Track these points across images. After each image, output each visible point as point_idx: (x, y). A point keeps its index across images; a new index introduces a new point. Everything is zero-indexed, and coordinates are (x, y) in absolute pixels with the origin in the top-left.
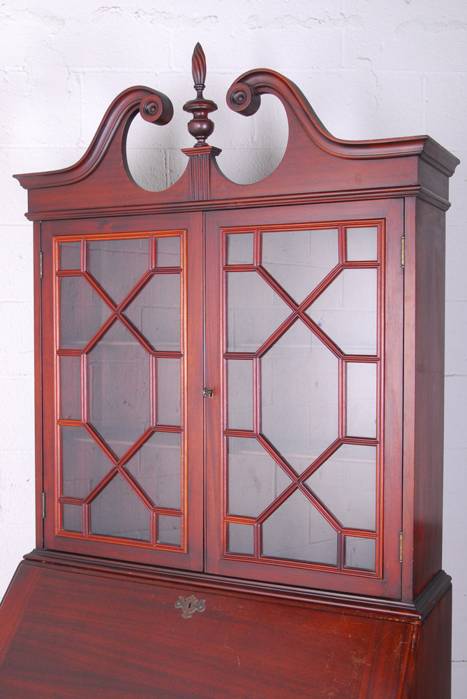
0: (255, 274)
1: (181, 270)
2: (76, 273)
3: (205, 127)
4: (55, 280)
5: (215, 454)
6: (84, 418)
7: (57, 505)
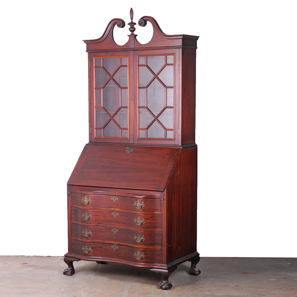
0: (146, 67)
1: (127, 66)
2: (100, 67)
3: (133, 29)
4: (94, 69)
5: (136, 113)
6: (102, 106)
7: (95, 130)
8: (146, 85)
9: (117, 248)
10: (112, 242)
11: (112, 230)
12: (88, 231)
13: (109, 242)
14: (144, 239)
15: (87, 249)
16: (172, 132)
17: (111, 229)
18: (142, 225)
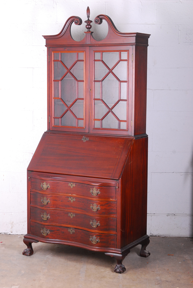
0: (101, 62)
1: (84, 61)
2: (58, 61)
3: (89, 27)
4: (53, 62)
5: (91, 105)
6: (60, 97)
7: (53, 119)
8: (101, 79)
9: (74, 231)
10: (69, 226)
11: (69, 215)
12: (46, 215)
13: (66, 226)
14: (100, 224)
15: (46, 231)
16: (125, 123)
17: (68, 213)
18: (98, 211)
